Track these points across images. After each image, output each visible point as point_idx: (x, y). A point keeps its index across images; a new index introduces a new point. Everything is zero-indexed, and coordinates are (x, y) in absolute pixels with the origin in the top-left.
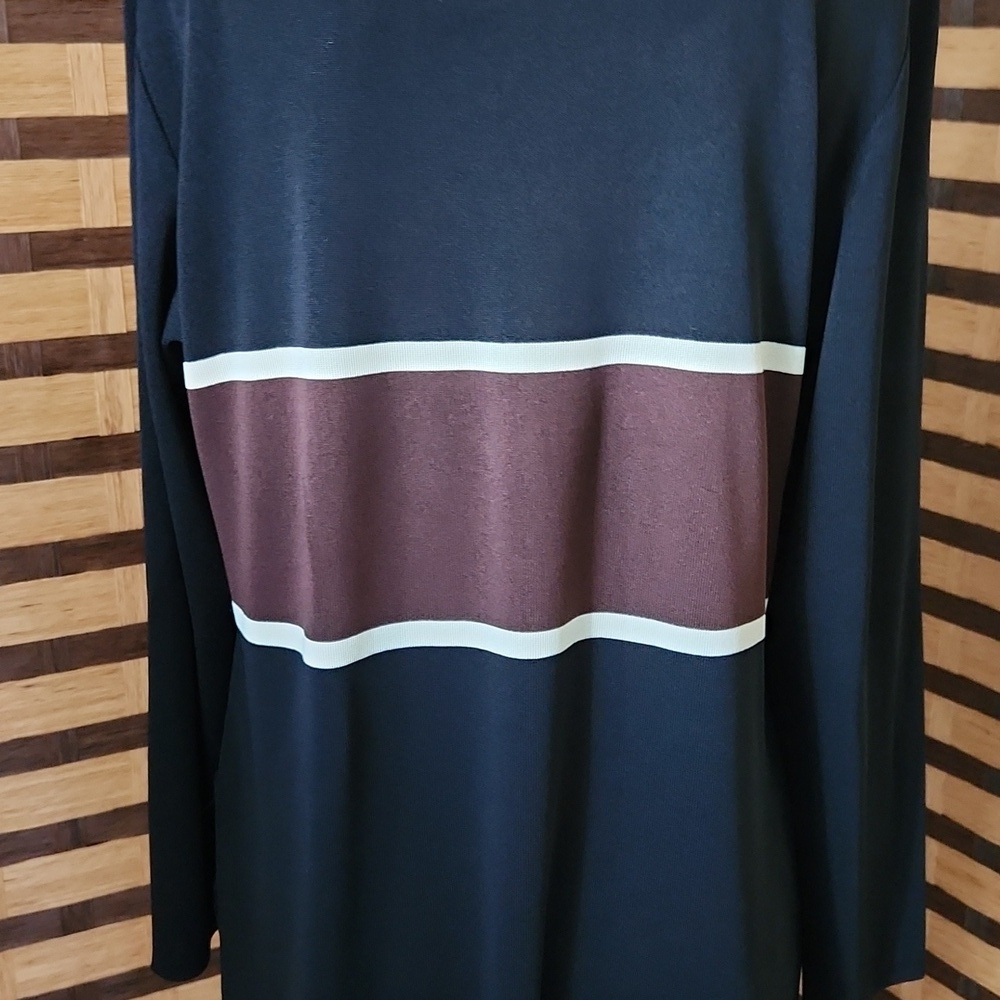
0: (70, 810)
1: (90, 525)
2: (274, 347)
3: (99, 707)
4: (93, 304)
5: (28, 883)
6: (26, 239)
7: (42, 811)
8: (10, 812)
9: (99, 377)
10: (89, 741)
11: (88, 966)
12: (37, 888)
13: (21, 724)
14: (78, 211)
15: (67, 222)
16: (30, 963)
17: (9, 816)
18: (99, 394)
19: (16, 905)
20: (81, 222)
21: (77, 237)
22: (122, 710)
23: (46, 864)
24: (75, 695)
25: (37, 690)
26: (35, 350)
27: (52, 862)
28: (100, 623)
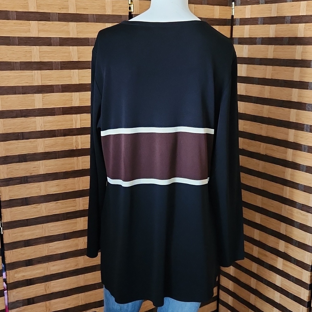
0: (64, 231)
1: (71, 168)
2: (118, 128)
3: (71, 208)
4: (74, 122)
5: (54, 247)
6: (61, 109)
7: (58, 231)
8: (52, 231)
9: (74, 137)
10: (69, 216)
11: (66, 267)
12: (56, 248)
13: (54, 211)
14: (72, 103)
15: (70, 105)
16: (54, 266)
17: (51, 232)
18: (74, 141)
19: (51, 252)
20: (72, 105)
21: (71, 108)
22: (76, 209)
23: (58, 243)
24: (67, 205)
25: (59, 204)
26: (62, 131)
27: (59, 243)
28: (72, 190)
